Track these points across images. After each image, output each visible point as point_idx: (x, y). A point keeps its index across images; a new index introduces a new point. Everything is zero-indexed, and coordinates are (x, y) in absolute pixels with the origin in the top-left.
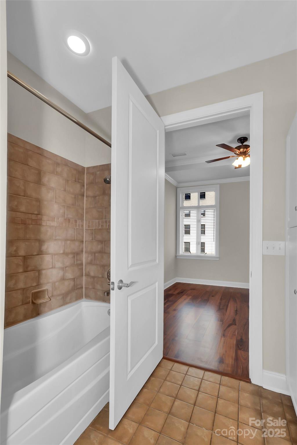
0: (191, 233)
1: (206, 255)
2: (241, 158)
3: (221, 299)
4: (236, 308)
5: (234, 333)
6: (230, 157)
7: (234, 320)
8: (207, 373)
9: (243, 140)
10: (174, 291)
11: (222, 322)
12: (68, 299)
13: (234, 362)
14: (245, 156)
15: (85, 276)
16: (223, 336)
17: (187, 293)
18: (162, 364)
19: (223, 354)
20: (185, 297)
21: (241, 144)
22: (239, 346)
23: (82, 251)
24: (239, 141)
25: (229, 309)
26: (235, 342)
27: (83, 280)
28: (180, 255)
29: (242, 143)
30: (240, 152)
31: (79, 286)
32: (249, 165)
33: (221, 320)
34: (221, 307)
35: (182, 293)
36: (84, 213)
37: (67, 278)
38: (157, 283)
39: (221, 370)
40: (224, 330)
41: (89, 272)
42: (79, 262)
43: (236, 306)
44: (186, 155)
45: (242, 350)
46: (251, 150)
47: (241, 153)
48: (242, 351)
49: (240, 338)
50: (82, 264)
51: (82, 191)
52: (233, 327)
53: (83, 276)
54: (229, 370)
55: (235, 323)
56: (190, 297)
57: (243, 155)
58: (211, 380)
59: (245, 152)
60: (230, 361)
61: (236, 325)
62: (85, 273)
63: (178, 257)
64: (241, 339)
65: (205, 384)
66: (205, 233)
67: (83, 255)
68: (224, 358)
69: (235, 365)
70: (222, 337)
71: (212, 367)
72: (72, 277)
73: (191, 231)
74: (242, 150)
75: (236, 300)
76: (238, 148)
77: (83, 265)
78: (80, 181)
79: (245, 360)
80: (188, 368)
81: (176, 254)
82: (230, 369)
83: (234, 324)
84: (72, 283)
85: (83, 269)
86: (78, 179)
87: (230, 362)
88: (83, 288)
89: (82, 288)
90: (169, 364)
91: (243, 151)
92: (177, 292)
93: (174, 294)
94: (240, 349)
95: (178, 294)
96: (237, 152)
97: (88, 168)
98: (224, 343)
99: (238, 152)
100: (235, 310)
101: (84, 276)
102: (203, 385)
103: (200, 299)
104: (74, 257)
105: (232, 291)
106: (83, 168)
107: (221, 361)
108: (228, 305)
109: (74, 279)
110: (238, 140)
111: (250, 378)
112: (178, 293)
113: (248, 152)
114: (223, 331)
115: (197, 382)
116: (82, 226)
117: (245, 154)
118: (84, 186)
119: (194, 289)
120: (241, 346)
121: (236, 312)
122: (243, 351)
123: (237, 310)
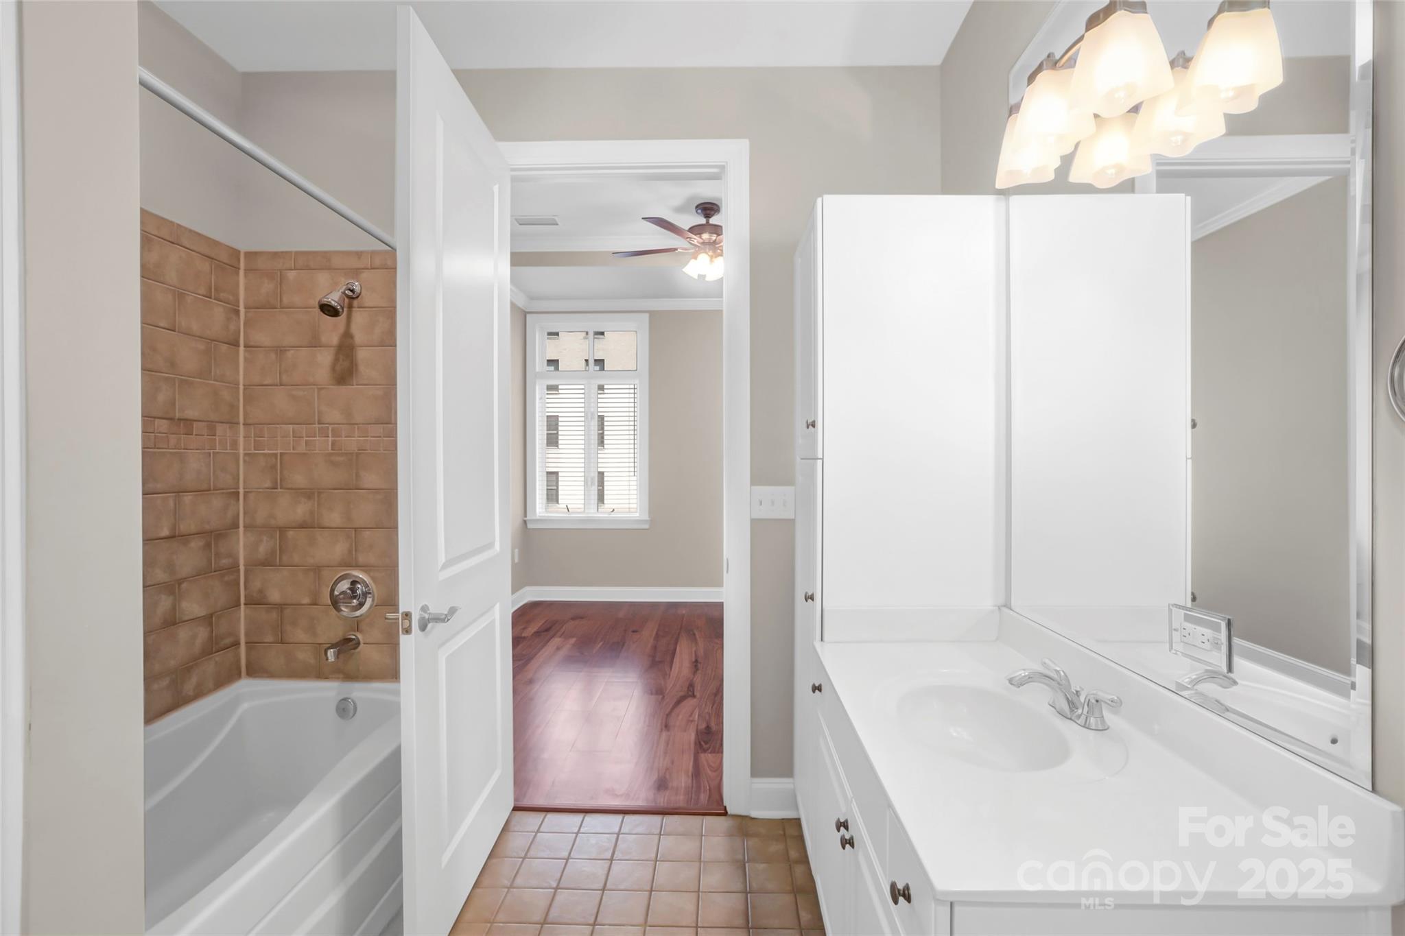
0: (560, 442)
1: (613, 515)
2: (704, 258)
3: (657, 637)
4: (694, 655)
5: (691, 716)
6: (676, 249)
7: (691, 686)
8: (628, 818)
9: (708, 209)
10: (524, 629)
11: (661, 696)
12: (189, 687)
13: (690, 781)
14: (714, 252)
15: (245, 604)
16: (664, 728)
17: (562, 630)
18: (513, 823)
19: (667, 769)
20: (557, 641)
21: (703, 221)
22: (703, 743)
23: (235, 526)
24: (699, 211)
25: (676, 660)
26: (693, 737)
27: (240, 618)
28: (538, 518)
29: (708, 216)
30: (701, 241)
31: (228, 641)
32: (722, 278)
33: (658, 692)
34: (657, 659)
35: (547, 630)
36: (239, 400)
37: (186, 618)
38: (498, 605)
39: (662, 804)
40: (667, 712)
41: (261, 591)
42: (225, 562)
43: (695, 652)
44: (557, 224)
45: (709, 751)
46: (727, 239)
47: (703, 243)
48: (709, 755)
49: (703, 726)
50: (234, 568)
51: (232, 327)
52: (689, 703)
53: (240, 605)
54: (680, 800)
55: (693, 694)
56: (573, 640)
57: (710, 250)
58: (639, 830)
59: (715, 242)
60: (682, 780)
61: (694, 696)
62: (246, 597)
63: (530, 526)
64: (708, 727)
65: (627, 842)
66: (606, 442)
67: (238, 539)
68: (668, 777)
69: (692, 787)
70: (662, 730)
71: (640, 803)
72: (203, 613)
73: (560, 437)
74: (706, 236)
75: (694, 634)
76: (697, 230)
77: (238, 571)
78: (222, 295)
79: (715, 771)
80: (581, 819)
81: (525, 515)
82: (682, 797)
83: (690, 696)
84: (202, 633)
85: (238, 584)
86: (216, 289)
87: (683, 784)
88: (239, 644)
89: (236, 644)
90: (533, 820)
91: (710, 239)
92: (535, 630)
93: (524, 638)
94: (705, 751)
95: (537, 634)
96: (695, 241)
97: (251, 255)
98: (668, 744)
99: (698, 242)
100: (694, 660)
101: (242, 606)
102: (621, 845)
103: (601, 644)
104: (208, 546)
105: (684, 612)
106: (235, 253)
107: (662, 784)
108: (675, 649)
109: (208, 620)
110: (697, 207)
111: (725, 805)
112: (535, 633)
113: (722, 244)
114: (665, 716)
115: (607, 841)
116: (235, 444)
117: (714, 248)
118: (237, 312)
119: (582, 618)
120: (706, 743)
121: (696, 666)
122: (710, 753)
123: (696, 661)
